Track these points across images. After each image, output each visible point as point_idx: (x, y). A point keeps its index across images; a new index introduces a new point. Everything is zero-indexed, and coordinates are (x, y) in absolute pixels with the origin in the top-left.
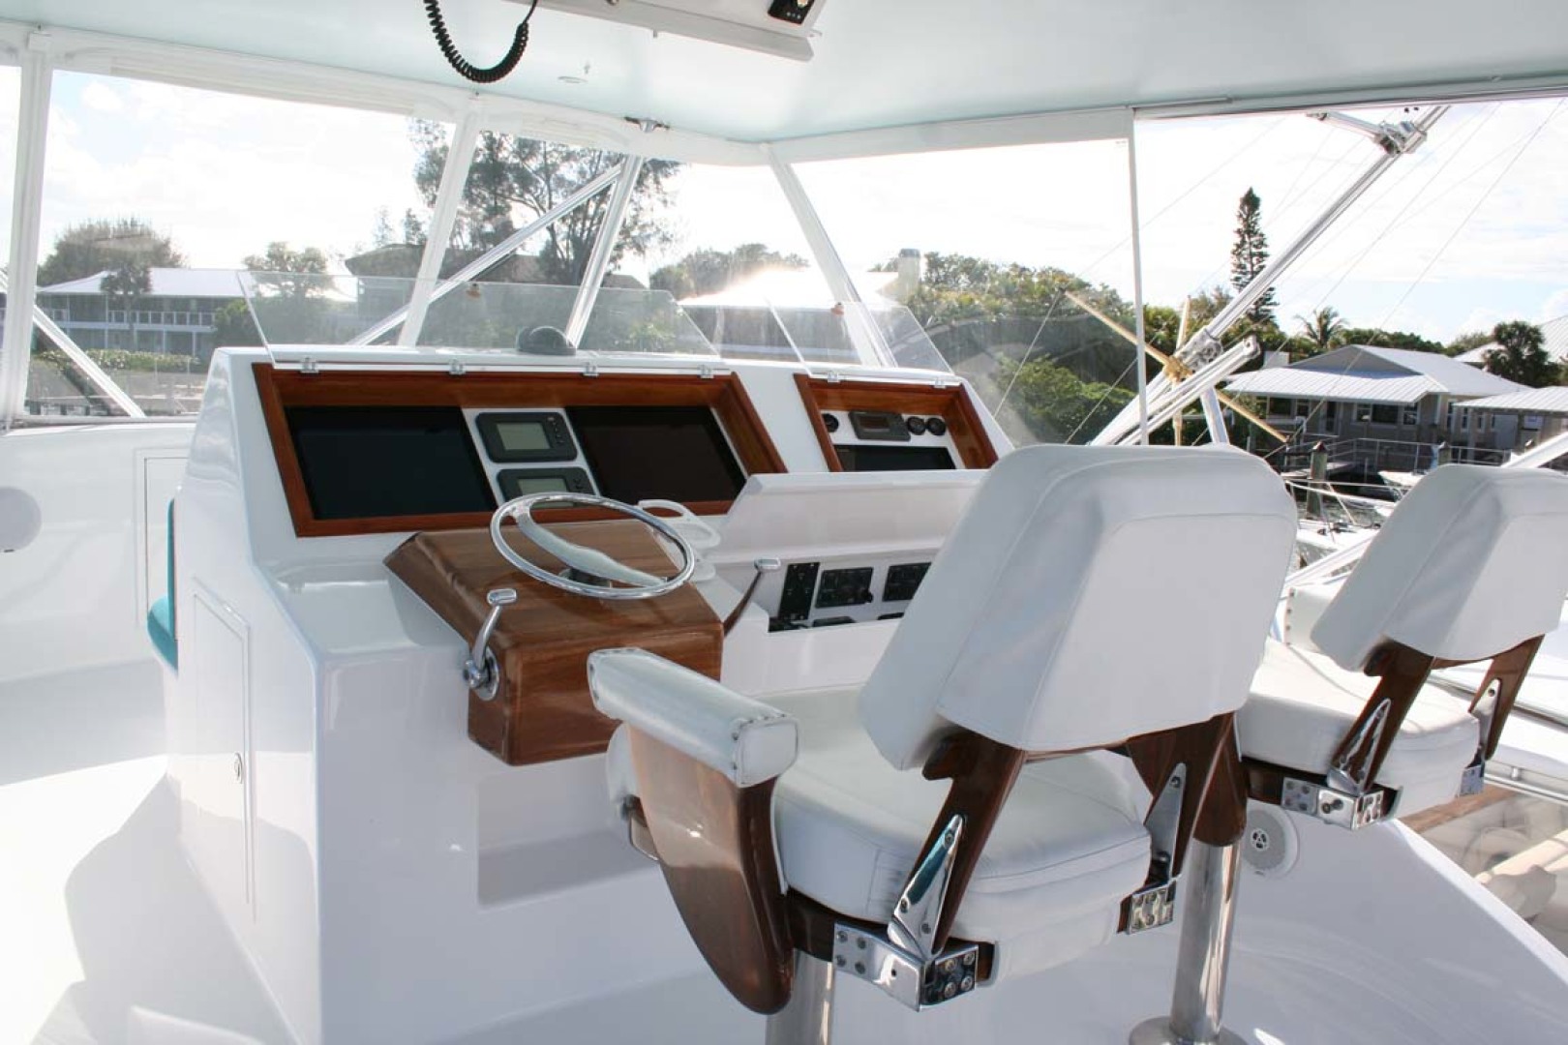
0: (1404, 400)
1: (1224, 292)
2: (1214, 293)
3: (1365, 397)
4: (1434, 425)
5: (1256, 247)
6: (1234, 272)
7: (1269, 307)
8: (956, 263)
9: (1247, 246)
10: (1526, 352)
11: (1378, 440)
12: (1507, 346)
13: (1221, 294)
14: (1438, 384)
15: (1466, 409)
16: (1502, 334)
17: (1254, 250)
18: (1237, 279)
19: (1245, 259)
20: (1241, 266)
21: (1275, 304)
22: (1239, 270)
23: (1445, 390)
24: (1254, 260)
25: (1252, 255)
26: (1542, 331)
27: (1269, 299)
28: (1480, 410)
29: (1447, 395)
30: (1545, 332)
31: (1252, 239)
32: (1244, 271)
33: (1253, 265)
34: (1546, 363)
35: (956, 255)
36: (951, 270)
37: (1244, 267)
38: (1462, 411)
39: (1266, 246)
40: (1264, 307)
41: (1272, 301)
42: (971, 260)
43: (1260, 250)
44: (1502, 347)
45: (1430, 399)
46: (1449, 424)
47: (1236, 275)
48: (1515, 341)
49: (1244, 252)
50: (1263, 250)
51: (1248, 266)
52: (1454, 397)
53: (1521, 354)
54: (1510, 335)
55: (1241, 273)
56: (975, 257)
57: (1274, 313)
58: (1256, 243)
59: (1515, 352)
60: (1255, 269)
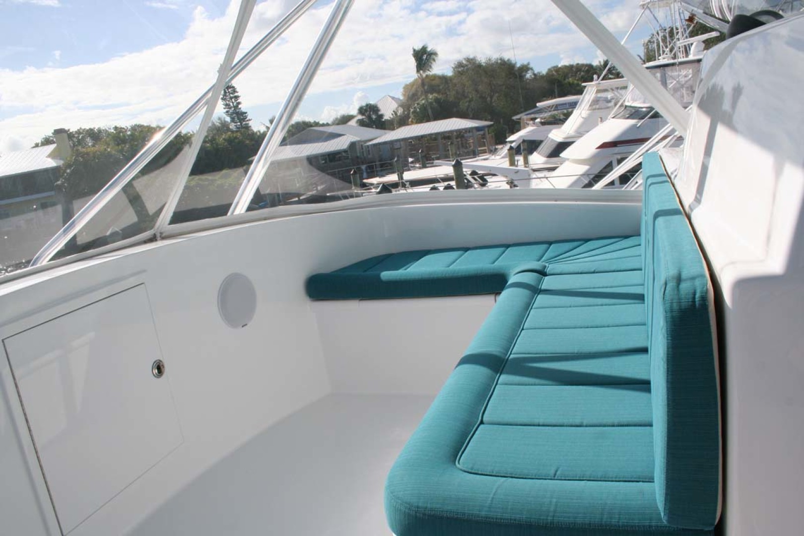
0: (342, 148)
1: (223, 120)
2: (219, 121)
3: (324, 151)
4: (357, 157)
5: (232, 94)
6: (224, 108)
7: (247, 122)
8: (83, 133)
9: (228, 94)
10: (374, 117)
11: (336, 170)
12: (365, 116)
13: (221, 121)
14: (355, 137)
15: (368, 146)
16: (362, 111)
17: (231, 95)
18: (227, 112)
19: (228, 101)
20: (227, 105)
21: (250, 120)
22: (227, 107)
23: (359, 139)
24: (233, 100)
25: (231, 98)
26: (378, 106)
27: (246, 118)
28: (375, 145)
29: (359, 141)
30: (380, 106)
31: (230, 90)
32: (230, 107)
33: (233, 103)
34: (383, 120)
35: (81, 128)
36: (80, 137)
37: (229, 105)
38: (367, 147)
39: (237, 92)
40: (244, 123)
41: (248, 119)
42: (91, 130)
43: (235, 95)
44: (364, 117)
45: (353, 145)
46: (363, 155)
47: (227, 110)
48: (368, 113)
49: (227, 98)
50: (236, 94)
51: (231, 104)
52: (363, 141)
53: (372, 119)
54: (366, 111)
55: (228, 108)
56: (92, 127)
57: (250, 125)
58: (232, 92)
59: (369, 117)
60: (235, 104)
